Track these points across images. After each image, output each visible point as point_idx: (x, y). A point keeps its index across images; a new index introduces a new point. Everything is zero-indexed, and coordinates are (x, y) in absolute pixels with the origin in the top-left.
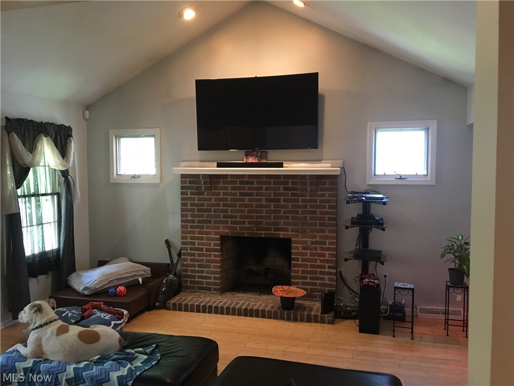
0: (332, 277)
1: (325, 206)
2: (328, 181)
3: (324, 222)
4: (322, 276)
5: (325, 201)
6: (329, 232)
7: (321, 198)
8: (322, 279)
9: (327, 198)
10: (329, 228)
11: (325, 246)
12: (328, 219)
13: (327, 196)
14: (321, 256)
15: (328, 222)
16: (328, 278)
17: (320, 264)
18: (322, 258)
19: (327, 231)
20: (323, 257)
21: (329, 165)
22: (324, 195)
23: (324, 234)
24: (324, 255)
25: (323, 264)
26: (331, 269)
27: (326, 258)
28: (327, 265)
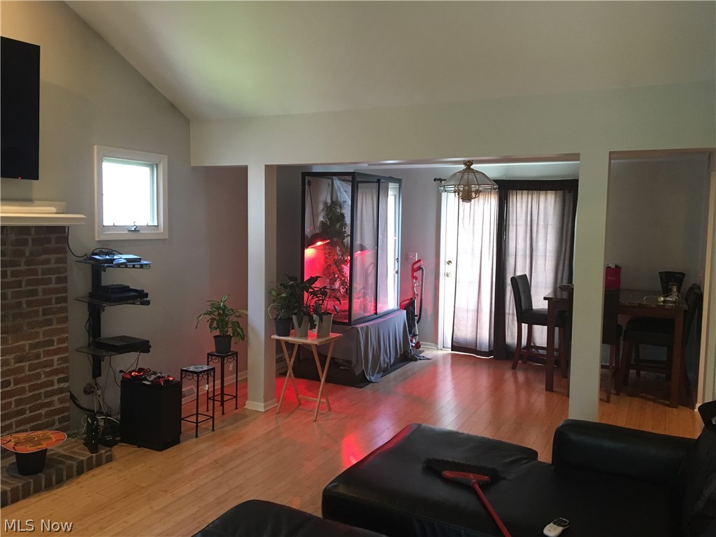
0: (63, 395)
1: (50, 279)
2: (53, 237)
3: (50, 306)
4: (48, 400)
5: (50, 271)
6: (58, 323)
7: (45, 267)
8: (50, 404)
9: (52, 265)
10: (58, 316)
11: (51, 348)
12: (56, 301)
13: (53, 261)
14: (45, 367)
15: (55, 306)
16: (58, 399)
17: (46, 379)
18: (48, 369)
19: (55, 322)
20: (50, 366)
21: (53, 209)
22: (47, 262)
23: (49, 328)
24: (50, 363)
25: (50, 379)
26: (62, 382)
27: (55, 367)
28: (55, 378)
